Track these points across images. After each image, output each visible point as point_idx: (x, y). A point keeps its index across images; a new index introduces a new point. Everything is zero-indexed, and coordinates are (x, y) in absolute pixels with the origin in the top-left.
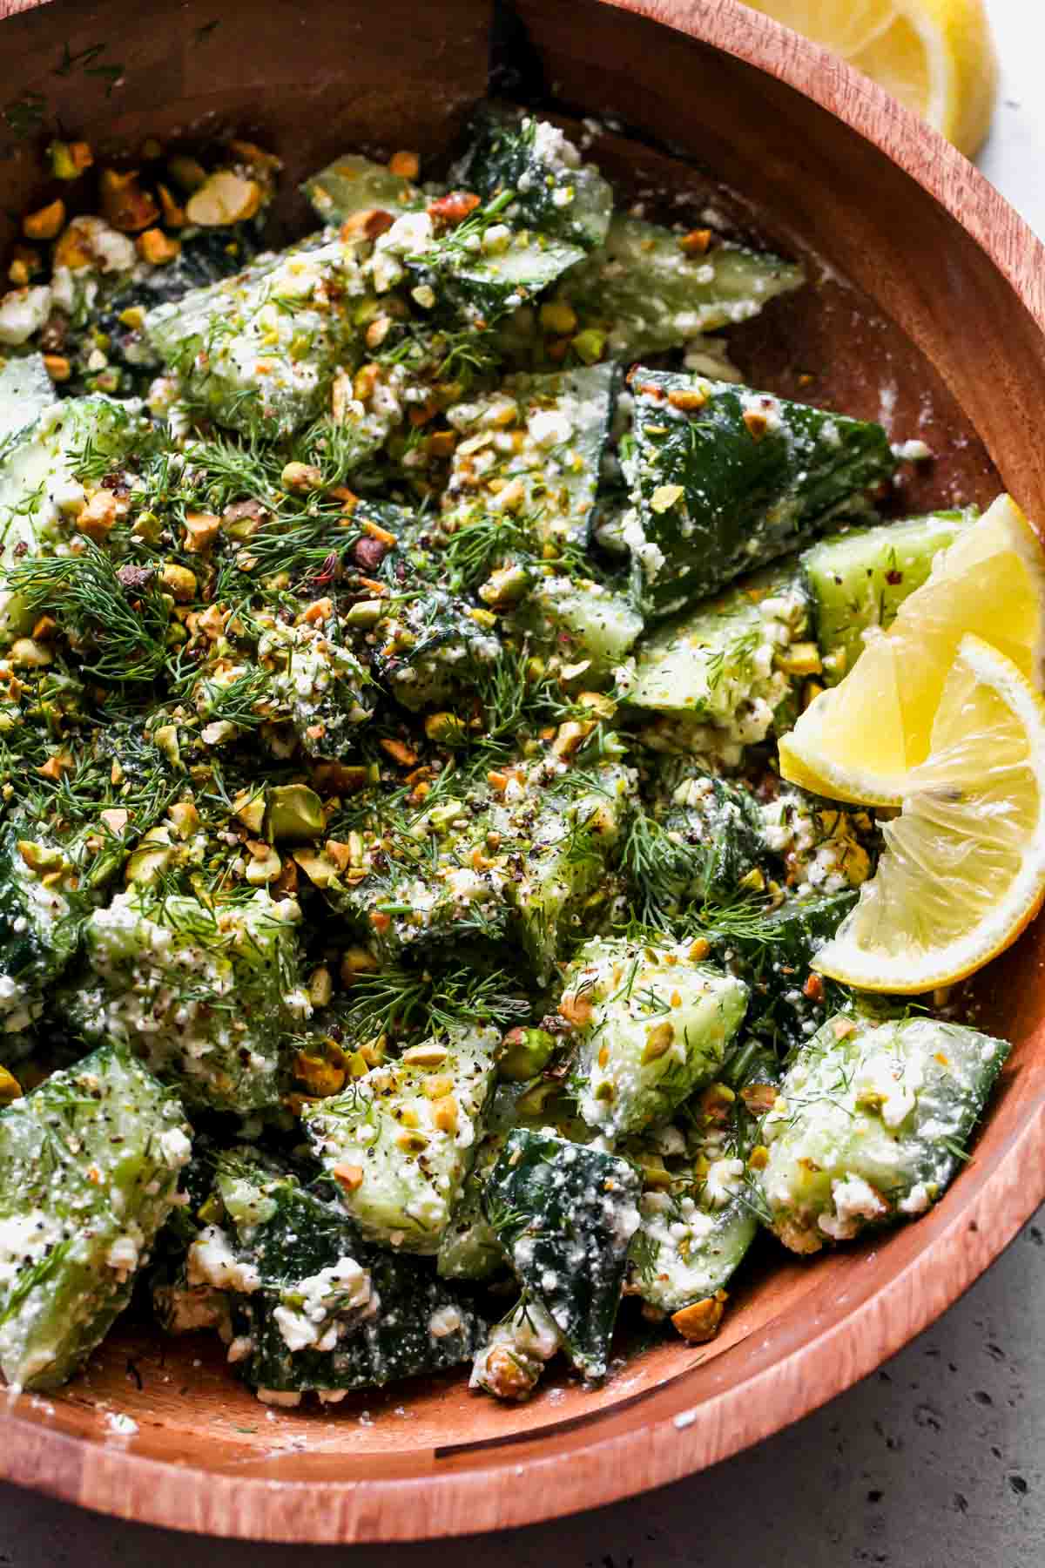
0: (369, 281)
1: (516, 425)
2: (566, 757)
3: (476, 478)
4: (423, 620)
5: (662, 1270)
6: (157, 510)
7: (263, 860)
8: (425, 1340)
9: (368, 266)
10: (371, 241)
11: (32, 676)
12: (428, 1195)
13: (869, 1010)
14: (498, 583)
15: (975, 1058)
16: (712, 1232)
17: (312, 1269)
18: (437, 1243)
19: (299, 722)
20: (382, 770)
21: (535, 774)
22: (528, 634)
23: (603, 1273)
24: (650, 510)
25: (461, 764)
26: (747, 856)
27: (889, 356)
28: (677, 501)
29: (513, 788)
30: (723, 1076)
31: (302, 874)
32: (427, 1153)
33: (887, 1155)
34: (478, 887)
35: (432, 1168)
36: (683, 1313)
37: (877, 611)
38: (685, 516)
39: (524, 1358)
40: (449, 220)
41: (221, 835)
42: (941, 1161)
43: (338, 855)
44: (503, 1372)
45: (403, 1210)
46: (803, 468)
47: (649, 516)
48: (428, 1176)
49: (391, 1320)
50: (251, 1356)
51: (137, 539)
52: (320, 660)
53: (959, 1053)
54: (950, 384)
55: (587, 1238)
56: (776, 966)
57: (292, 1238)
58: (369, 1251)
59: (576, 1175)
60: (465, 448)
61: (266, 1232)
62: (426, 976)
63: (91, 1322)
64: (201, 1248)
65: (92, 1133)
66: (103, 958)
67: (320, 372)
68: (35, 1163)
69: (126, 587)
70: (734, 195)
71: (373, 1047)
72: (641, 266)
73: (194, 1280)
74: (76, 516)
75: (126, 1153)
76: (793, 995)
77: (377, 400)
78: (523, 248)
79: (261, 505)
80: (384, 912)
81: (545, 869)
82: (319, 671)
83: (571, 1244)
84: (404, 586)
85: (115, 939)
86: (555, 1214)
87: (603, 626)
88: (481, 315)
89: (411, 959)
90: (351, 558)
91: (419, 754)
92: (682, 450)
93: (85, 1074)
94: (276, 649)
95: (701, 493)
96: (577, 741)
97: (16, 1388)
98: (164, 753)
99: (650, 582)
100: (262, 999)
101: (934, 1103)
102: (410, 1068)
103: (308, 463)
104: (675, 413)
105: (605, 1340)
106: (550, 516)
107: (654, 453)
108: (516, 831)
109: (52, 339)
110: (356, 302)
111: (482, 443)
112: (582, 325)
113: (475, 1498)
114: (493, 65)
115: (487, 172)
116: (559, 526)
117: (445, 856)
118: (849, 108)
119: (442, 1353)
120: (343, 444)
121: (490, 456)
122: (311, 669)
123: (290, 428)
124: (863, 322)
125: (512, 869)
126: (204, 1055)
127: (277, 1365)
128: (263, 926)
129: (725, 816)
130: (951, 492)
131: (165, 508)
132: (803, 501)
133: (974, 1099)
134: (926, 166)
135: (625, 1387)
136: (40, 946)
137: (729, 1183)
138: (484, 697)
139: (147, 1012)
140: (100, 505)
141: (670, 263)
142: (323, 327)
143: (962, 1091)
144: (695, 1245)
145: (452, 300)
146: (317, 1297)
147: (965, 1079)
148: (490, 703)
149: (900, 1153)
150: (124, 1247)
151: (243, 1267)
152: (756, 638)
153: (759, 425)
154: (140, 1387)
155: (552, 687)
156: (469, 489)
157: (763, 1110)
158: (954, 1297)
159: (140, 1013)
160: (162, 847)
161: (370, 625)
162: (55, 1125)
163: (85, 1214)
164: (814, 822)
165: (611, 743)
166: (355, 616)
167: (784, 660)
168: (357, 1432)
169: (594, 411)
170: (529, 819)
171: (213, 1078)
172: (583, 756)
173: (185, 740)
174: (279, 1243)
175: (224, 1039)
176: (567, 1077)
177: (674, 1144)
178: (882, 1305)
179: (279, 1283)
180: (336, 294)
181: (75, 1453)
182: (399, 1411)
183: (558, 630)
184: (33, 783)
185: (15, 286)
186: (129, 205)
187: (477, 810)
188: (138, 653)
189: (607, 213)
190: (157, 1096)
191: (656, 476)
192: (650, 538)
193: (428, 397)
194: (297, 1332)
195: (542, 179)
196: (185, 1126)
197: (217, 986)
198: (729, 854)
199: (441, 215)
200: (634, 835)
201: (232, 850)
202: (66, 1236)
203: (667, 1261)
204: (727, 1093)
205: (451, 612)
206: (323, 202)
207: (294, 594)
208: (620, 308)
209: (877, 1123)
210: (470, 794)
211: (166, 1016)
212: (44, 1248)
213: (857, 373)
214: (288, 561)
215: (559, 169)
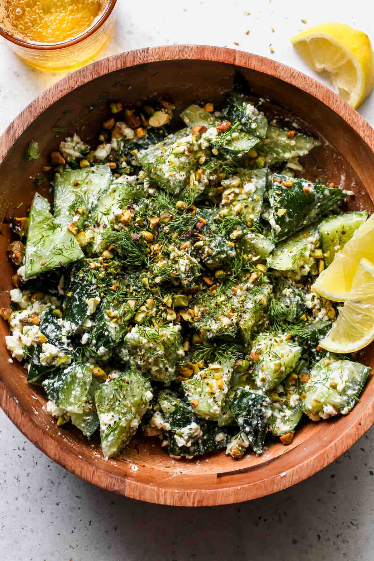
0: (200, 146)
1: (240, 186)
2: (253, 283)
3: (229, 201)
4: (215, 247)
5: (277, 425)
6: (142, 216)
7: (172, 314)
8: (214, 442)
9: (199, 142)
10: (201, 135)
11: (108, 261)
12: (216, 407)
13: (334, 357)
14: (235, 234)
15: (362, 372)
16: (291, 415)
17: (184, 425)
18: (217, 418)
19: (181, 278)
20: (203, 286)
21: (245, 288)
22: (243, 248)
23: (261, 427)
24: (277, 215)
25: (225, 284)
26: (302, 310)
27: (344, 167)
28: (285, 214)
29: (239, 292)
30: (294, 371)
31: (182, 317)
32: (216, 396)
33: (338, 400)
34: (230, 323)
35: (217, 400)
36: (283, 437)
37: (339, 242)
38: (286, 217)
39: (240, 448)
40: (222, 131)
41: (160, 307)
42: (352, 401)
43: (192, 313)
44: (235, 452)
45: (209, 411)
46: (319, 202)
47: (277, 217)
48: (215, 402)
49: (205, 437)
50: (167, 446)
51: (136, 225)
52: (187, 262)
53: (358, 371)
54: (360, 177)
55: (257, 418)
56: (309, 342)
57: (179, 417)
58: (199, 420)
59: (255, 401)
60: (226, 192)
61: (172, 415)
62: (215, 345)
63: (126, 439)
64: (155, 419)
65: (127, 393)
66: (129, 346)
67: (186, 174)
68: (111, 399)
69: (134, 240)
70: (301, 120)
71: (201, 363)
72: (275, 140)
73: (153, 426)
74: (120, 218)
75: (136, 399)
76: (314, 350)
77: (202, 179)
78: (242, 138)
79: (170, 214)
80: (204, 329)
81: (247, 316)
82: (187, 265)
83: (253, 419)
84: (209, 236)
85: (133, 342)
86: (249, 412)
87: (264, 247)
88: (231, 158)
89: (211, 341)
90: (195, 228)
91: (213, 281)
92: (286, 198)
93: (125, 377)
94: (175, 258)
95: (291, 210)
96: (257, 279)
97: (107, 458)
98: (145, 286)
99: (277, 234)
100: (171, 353)
101: (351, 385)
102: (211, 371)
103: (183, 201)
104: (284, 188)
105: (262, 444)
106: (250, 213)
107: (278, 199)
108: (239, 305)
109: (111, 158)
110: (196, 152)
111: (231, 191)
112: (259, 155)
113: (228, 495)
114: (234, 83)
115: (233, 115)
116: (252, 216)
117: (220, 312)
118: (333, 106)
119: (219, 445)
120: (193, 194)
121: (233, 195)
122: (185, 264)
123: (178, 191)
124: (337, 157)
125: (239, 316)
126: (156, 370)
127: (175, 449)
128: (172, 335)
129: (296, 300)
130: (360, 206)
131: (144, 215)
132: (319, 210)
133: (361, 384)
134: (355, 123)
135: (268, 457)
136: (112, 339)
137: (295, 401)
138: (231, 266)
139: (141, 360)
140: (127, 215)
141: (283, 139)
142: (187, 161)
143: (358, 381)
144: (286, 418)
145: (223, 153)
146: (186, 433)
147: (359, 378)
148: (232, 268)
149: (341, 399)
150: (135, 422)
151: (166, 424)
152: (305, 249)
153: (307, 191)
154: (138, 454)
155: (249, 263)
156: (227, 205)
157: (305, 383)
158: (354, 443)
159: (139, 360)
160: (144, 311)
161: (200, 248)
162: (117, 390)
163: (125, 414)
164: (320, 301)
165: (265, 279)
166: (197, 246)
167: (313, 254)
168: (197, 467)
169: (262, 182)
170: (243, 301)
171: (158, 375)
172: (258, 283)
173: (150, 281)
174: (176, 418)
175: (161, 366)
176: (253, 373)
177: (281, 390)
178: (335, 444)
179: (175, 428)
180: (190, 151)
181: (124, 482)
182: (207, 461)
183: (251, 247)
184: (109, 292)
185: (101, 143)
186: (132, 121)
187: (229, 298)
188: (138, 257)
189: (266, 128)
190: (144, 382)
191: (279, 206)
192: (277, 223)
193: (216, 178)
194: (181, 442)
195: (248, 121)
196: (151, 389)
197: (159, 353)
198: (297, 311)
199: (220, 130)
200: (271, 305)
201: (163, 311)
202: (120, 419)
203: (279, 423)
204: (295, 376)
205: (222, 243)
206: (187, 121)
207: (180, 240)
208: (270, 151)
209: (335, 391)
210: (227, 293)
211: (146, 361)
212: (114, 422)
213: (335, 169)
214: (178, 230)
215: (253, 117)
